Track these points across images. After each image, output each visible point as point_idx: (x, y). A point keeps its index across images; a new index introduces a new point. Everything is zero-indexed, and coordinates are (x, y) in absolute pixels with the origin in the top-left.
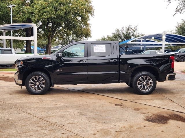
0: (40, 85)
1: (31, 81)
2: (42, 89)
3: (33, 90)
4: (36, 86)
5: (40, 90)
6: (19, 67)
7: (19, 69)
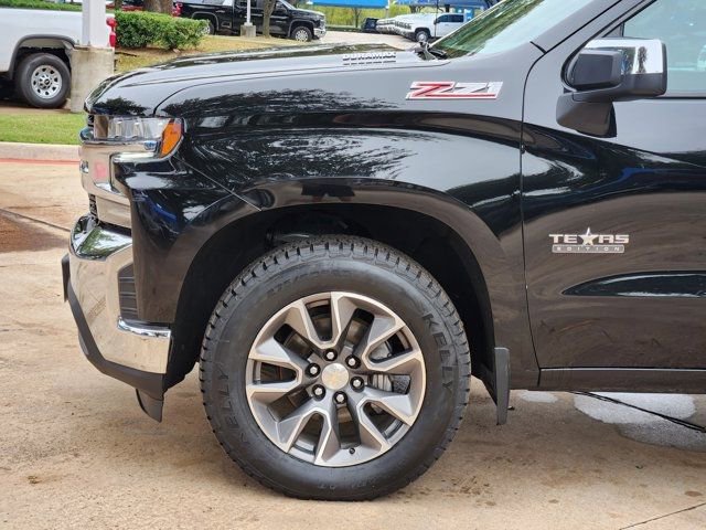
0: (370, 395)
1: (272, 352)
2: (385, 446)
3: (285, 447)
4: (323, 407)
5: (362, 455)
6: (131, 182)
7: (135, 207)
